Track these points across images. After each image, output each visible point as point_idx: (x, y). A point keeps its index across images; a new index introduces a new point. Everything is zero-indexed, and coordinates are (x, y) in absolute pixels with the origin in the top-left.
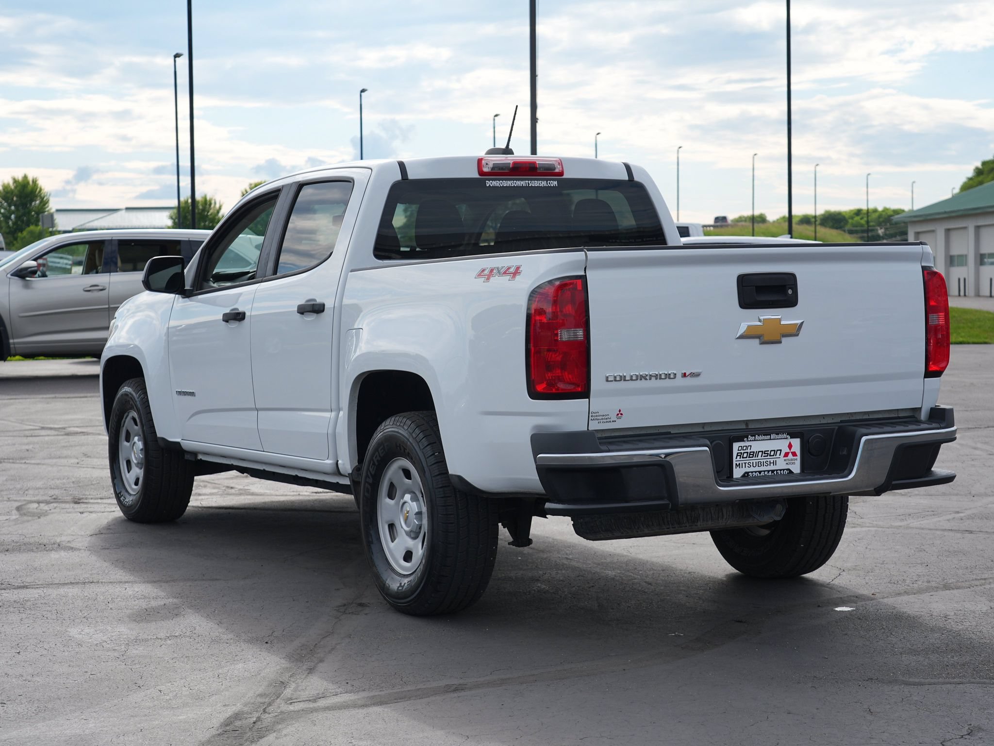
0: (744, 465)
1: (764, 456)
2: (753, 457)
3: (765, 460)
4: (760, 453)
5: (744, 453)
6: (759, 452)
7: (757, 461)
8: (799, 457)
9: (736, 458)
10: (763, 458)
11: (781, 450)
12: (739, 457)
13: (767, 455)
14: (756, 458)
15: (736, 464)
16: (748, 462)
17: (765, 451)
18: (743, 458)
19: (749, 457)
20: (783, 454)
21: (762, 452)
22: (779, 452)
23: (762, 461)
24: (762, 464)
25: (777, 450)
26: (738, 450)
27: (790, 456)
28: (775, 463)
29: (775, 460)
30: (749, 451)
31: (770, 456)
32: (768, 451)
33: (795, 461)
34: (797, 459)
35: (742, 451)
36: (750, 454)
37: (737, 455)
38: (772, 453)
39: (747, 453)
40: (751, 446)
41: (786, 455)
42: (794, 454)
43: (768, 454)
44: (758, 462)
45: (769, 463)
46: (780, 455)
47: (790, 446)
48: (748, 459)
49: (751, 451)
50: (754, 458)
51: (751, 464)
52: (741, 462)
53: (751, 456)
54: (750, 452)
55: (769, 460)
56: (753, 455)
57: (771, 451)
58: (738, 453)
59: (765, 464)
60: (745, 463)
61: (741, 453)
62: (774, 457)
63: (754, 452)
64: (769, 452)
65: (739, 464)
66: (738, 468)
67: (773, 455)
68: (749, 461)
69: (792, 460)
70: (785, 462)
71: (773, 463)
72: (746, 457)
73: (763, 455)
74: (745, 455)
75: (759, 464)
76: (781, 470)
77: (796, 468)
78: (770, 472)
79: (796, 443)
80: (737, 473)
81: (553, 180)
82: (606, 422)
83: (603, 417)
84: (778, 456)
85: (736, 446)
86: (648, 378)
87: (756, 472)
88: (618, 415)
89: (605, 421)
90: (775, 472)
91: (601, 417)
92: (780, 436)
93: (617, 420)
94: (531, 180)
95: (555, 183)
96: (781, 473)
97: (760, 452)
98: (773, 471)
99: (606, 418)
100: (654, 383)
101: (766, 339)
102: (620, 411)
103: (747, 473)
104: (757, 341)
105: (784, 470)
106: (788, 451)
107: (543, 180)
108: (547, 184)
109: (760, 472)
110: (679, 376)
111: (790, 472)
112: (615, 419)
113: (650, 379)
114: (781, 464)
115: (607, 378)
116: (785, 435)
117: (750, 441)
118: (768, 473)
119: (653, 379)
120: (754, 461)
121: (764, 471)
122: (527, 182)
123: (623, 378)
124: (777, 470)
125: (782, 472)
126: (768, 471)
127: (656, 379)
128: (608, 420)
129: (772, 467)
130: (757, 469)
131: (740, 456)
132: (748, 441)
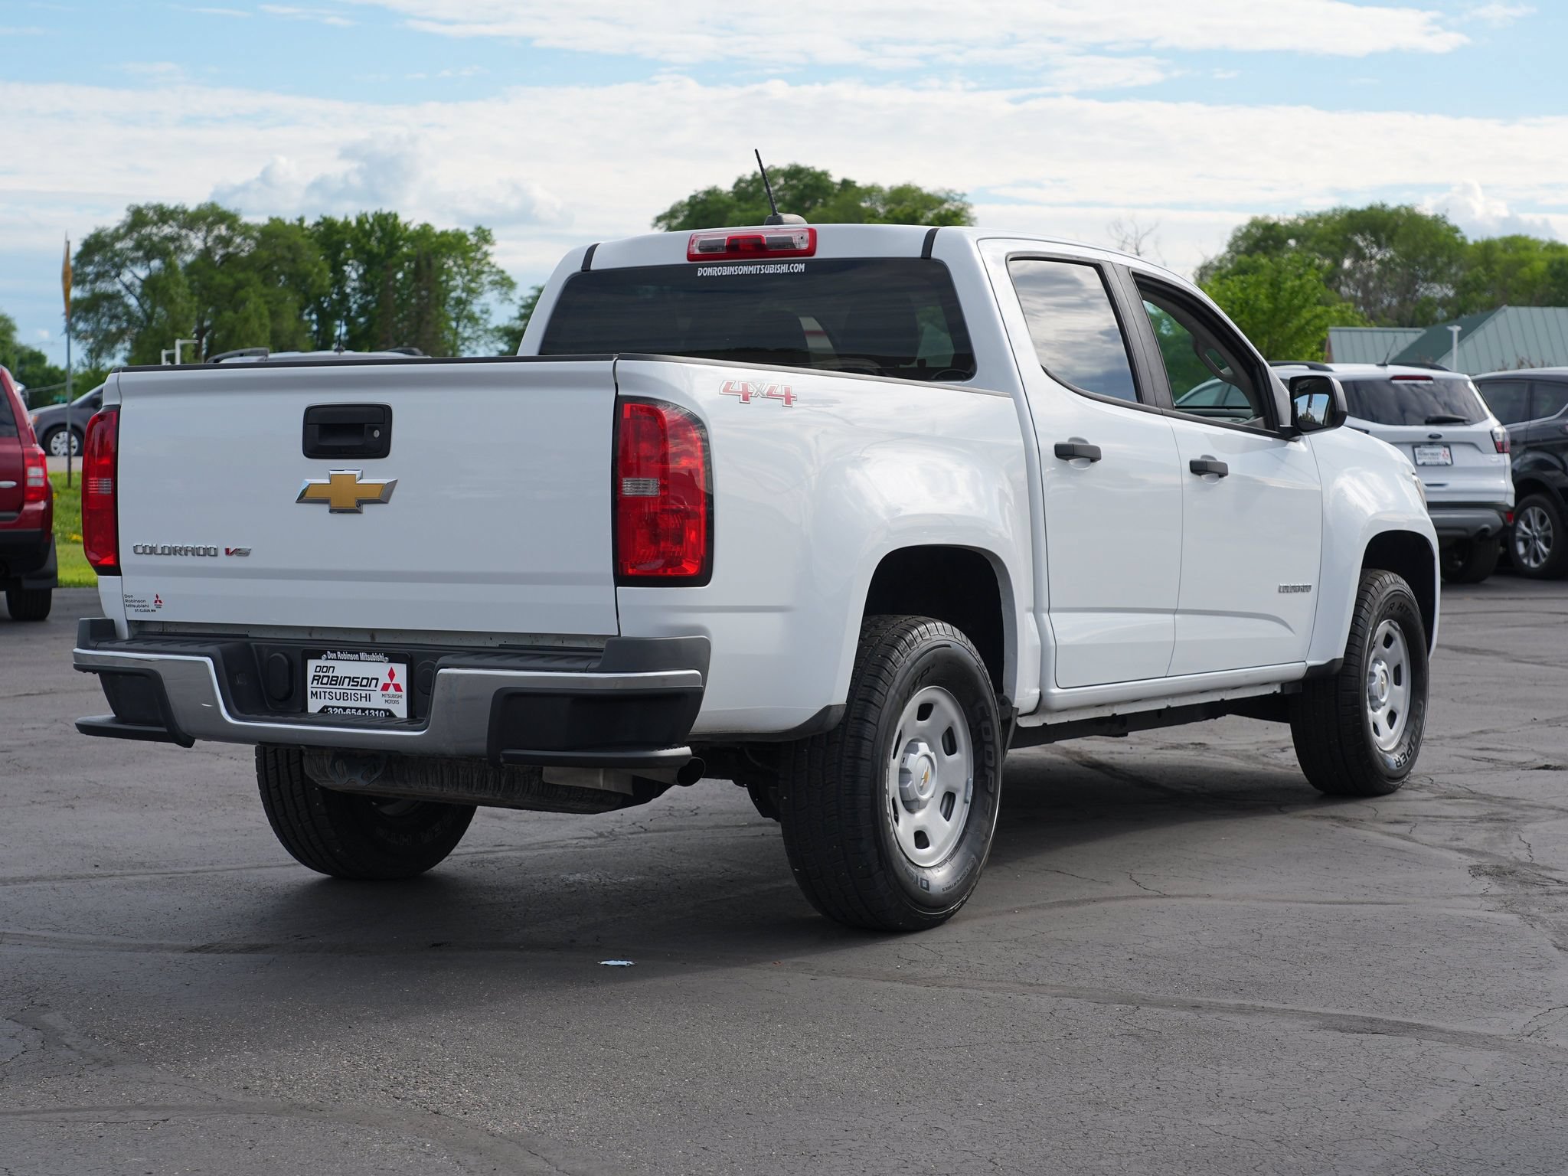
0: (322, 694)
1: (352, 685)
2: (336, 684)
3: (353, 692)
4: (347, 680)
5: (324, 676)
6: (345, 678)
7: (342, 691)
8: (404, 693)
9: (312, 683)
10: (350, 687)
11: (377, 679)
12: (315, 682)
13: (356, 684)
14: (341, 687)
15: (312, 692)
16: (328, 690)
17: (354, 678)
18: (322, 683)
19: (331, 684)
20: (380, 685)
21: (350, 678)
22: (374, 682)
23: (349, 692)
24: (349, 696)
25: (372, 679)
26: (316, 671)
27: (392, 689)
28: (368, 698)
29: (368, 692)
30: (330, 674)
31: (361, 686)
32: (359, 678)
33: (399, 699)
34: (401, 696)
35: (322, 674)
36: (332, 680)
37: (314, 679)
38: (365, 682)
39: (329, 677)
40: (334, 667)
41: (386, 687)
42: (397, 688)
43: (358, 682)
44: (344, 693)
45: (359, 697)
46: (376, 687)
47: (392, 675)
48: (328, 686)
49: (334, 675)
50: (337, 686)
51: (334, 695)
52: (318, 690)
53: (333, 682)
54: (333, 677)
55: (359, 692)
56: (336, 681)
57: (363, 678)
58: (314, 676)
59: (353, 697)
60: (325, 692)
61: (319, 676)
62: (367, 688)
63: (338, 677)
64: (360, 680)
65: (316, 692)
66: (314, 698)
67: (366, 686)
68: (331, 690)
69: (393, 696)
70: (384, 699)
71: (366, 697)
72: (327, 684)
73: (351, 683)
74: (325, 680)
75: (345, 697)
76: (375, 710)
77: (401, 711)
78: (360, 711)
79: (401, 670)
80: (314, 706)
81: (799, 262)
82: (145, 611)
83: (140, 604)
84: (373, 687)
85: (312, 665)
86: (183, 552)
87: (338, 708)
88: (156, 602)
89: (143, 609)
90: (367, 712)
91: (136, 604)
92: (373, 657)
93: (156, 609)
94: (765, 263)
95: (802, 267)
96: (376, 715)
97: (347, 677)
98: (363, 710)
99: (141, 606)
100: (190, 561)
101: (335, 504)
102: (157, 597)
103: (326, 707)
104: (326, 508)
105: (380, 710)
106: (389, 681)
107: (783, 263)
108: (789, 269)
109: (345, 709)
110: (221, 552)
111: (390, 714)
112: (154, 608)
113: (186, 555)
114: (377, 701)
115: (135, 548)
116: (381, 657)
117: (331, 659)
118: (356, 712)
119: (190, 554)
120: (338, 691)
121: (351, 708)
122: (759, 267)
123: (153, 551)
124: (370, 709)
125: (377, 712)
126: (357, 709)
127: (193, 555)
128: (146, 608)
129: (363, 704)
130: (342, 703)
131: (318, 680)
132: (327, 659)
